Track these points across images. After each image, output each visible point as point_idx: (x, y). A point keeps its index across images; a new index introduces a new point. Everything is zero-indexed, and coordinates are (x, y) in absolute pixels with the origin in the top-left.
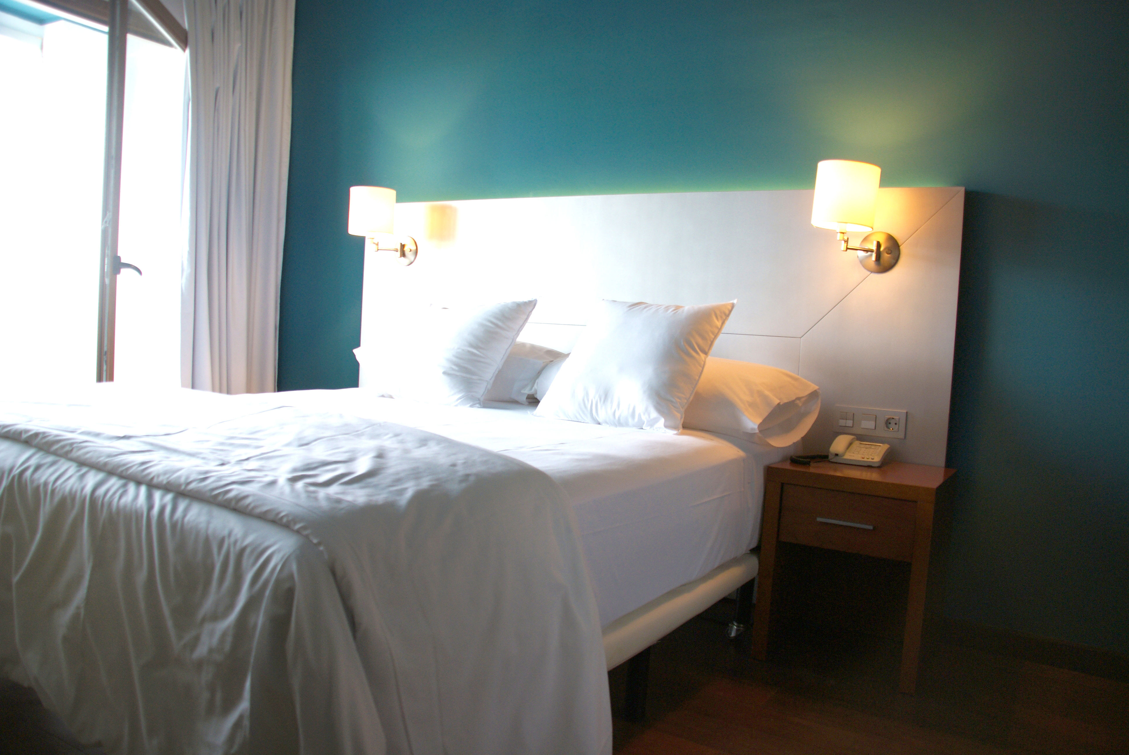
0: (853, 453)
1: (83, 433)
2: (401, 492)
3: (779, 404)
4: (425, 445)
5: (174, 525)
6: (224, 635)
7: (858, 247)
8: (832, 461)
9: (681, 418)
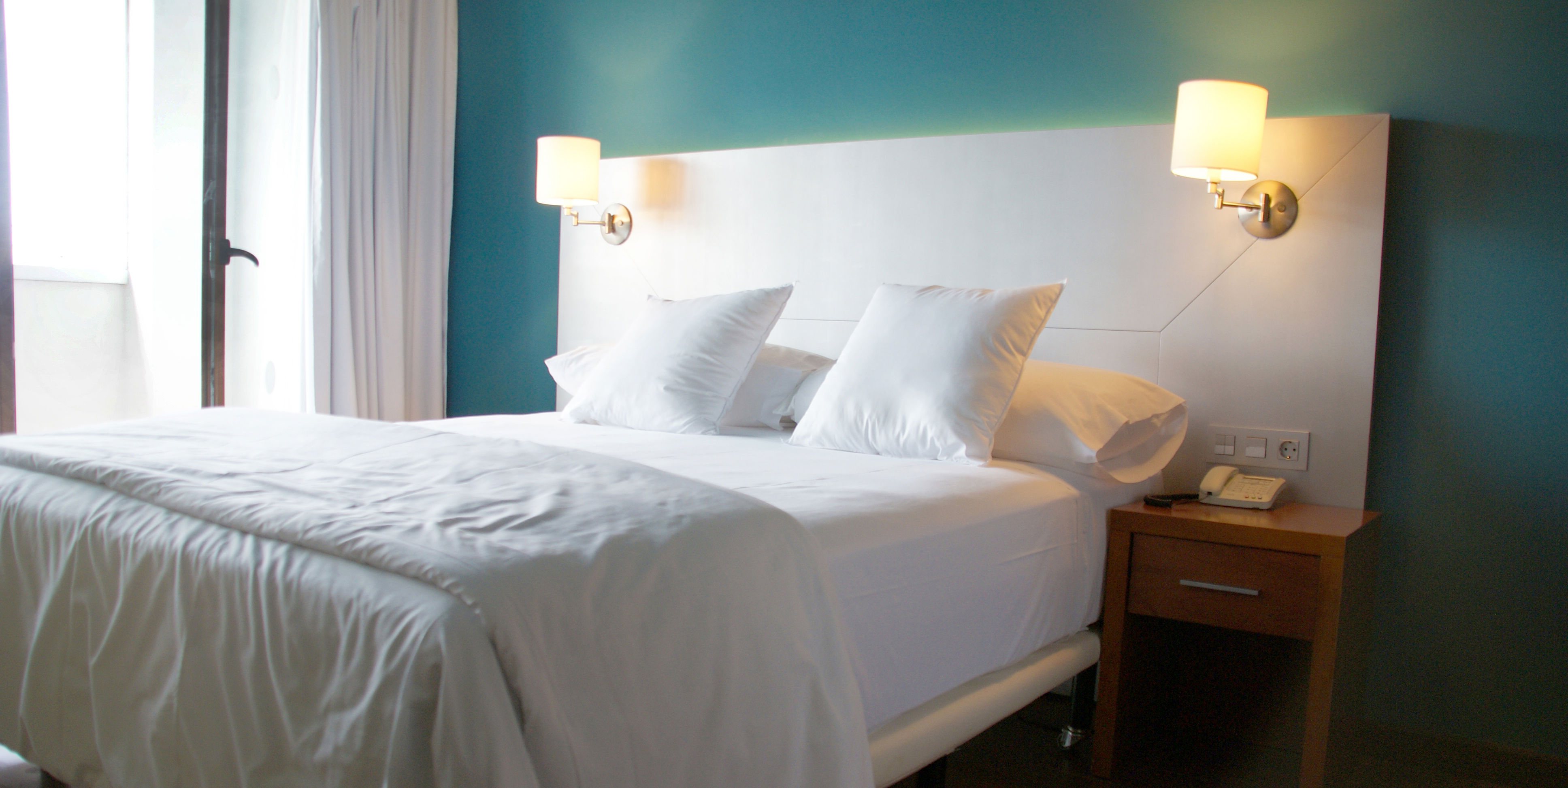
0: (1233, 491)
1: (175, 471)
2: (588, 538)
3: (1127, 423)
4: (627, 478)
5: (288, 587)
6: (353, 727)
7: (1239, 202)
8: (1203, 501)
9: (989, 445)
